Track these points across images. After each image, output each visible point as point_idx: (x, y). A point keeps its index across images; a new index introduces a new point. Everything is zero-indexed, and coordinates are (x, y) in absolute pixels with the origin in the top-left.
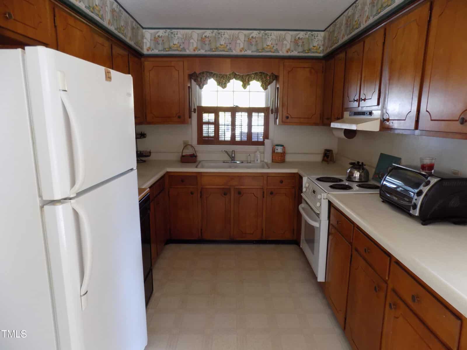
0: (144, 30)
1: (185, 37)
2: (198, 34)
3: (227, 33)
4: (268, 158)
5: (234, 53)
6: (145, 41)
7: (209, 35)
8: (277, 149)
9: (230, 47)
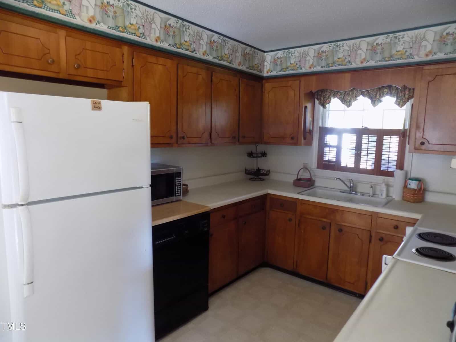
0: (266, 54)
1: (301, 55)
2: (315, 50)
3: (346, 44)
4: (396, 194)
5: (354, 66)
6: (266, 63)
7: (326, 49)
8: (410, 184)
9: (349, 59)
